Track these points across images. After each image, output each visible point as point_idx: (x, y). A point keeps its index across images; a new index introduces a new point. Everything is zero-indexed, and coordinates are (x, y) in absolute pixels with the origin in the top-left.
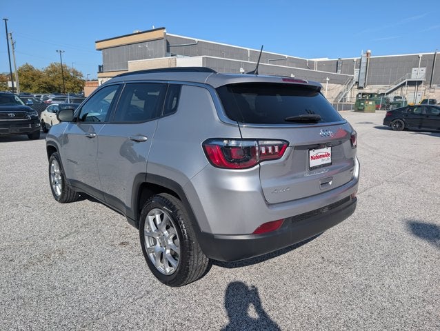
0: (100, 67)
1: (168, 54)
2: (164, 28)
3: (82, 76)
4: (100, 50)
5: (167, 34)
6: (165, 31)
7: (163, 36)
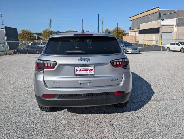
0: (130, 28)
1: (159, 19)
2: (158, 7)
3: (125, 32)
4: (131, 21)
5: (160, 10)
6: (159, 8)
7: (157, 11)
